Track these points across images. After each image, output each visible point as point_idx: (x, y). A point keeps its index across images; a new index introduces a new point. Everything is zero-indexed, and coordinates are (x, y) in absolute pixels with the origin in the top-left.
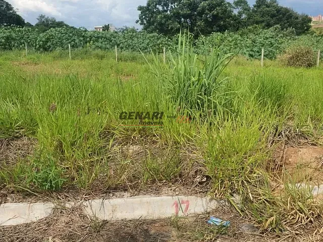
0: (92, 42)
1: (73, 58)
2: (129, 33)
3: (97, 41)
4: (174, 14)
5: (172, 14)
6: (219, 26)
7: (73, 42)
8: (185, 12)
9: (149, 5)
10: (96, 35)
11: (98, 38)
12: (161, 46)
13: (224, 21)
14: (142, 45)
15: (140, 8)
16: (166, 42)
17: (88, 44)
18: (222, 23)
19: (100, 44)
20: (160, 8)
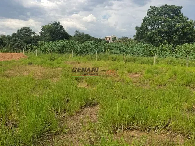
0: (109, 49)
1: (98, 60)
2: (131, 44)
3: (112, 49)
4: (158, 31)
5: (157, 31)
6: (188, 38)
7: (98, 50)
8: (165, 30)
9: (142, 26)
10: (111, 45)
11: (112, 47)
12: (151, 51)
13: (192, 35)
14: (139, 51)
15: (137, 28)
16: (155, 50)
17: (107, 50)
18: (190, 36)
19: (114, 51)
20: (149, 28)
